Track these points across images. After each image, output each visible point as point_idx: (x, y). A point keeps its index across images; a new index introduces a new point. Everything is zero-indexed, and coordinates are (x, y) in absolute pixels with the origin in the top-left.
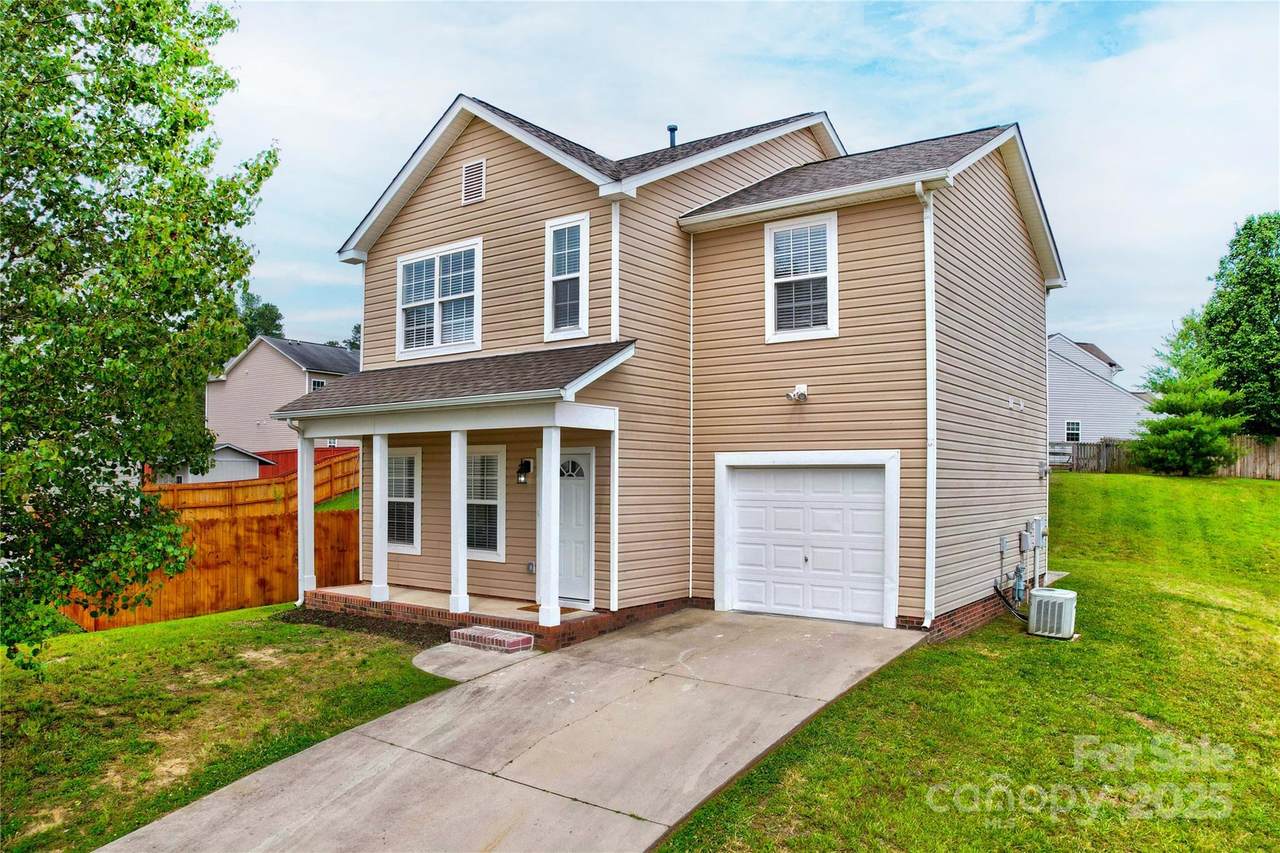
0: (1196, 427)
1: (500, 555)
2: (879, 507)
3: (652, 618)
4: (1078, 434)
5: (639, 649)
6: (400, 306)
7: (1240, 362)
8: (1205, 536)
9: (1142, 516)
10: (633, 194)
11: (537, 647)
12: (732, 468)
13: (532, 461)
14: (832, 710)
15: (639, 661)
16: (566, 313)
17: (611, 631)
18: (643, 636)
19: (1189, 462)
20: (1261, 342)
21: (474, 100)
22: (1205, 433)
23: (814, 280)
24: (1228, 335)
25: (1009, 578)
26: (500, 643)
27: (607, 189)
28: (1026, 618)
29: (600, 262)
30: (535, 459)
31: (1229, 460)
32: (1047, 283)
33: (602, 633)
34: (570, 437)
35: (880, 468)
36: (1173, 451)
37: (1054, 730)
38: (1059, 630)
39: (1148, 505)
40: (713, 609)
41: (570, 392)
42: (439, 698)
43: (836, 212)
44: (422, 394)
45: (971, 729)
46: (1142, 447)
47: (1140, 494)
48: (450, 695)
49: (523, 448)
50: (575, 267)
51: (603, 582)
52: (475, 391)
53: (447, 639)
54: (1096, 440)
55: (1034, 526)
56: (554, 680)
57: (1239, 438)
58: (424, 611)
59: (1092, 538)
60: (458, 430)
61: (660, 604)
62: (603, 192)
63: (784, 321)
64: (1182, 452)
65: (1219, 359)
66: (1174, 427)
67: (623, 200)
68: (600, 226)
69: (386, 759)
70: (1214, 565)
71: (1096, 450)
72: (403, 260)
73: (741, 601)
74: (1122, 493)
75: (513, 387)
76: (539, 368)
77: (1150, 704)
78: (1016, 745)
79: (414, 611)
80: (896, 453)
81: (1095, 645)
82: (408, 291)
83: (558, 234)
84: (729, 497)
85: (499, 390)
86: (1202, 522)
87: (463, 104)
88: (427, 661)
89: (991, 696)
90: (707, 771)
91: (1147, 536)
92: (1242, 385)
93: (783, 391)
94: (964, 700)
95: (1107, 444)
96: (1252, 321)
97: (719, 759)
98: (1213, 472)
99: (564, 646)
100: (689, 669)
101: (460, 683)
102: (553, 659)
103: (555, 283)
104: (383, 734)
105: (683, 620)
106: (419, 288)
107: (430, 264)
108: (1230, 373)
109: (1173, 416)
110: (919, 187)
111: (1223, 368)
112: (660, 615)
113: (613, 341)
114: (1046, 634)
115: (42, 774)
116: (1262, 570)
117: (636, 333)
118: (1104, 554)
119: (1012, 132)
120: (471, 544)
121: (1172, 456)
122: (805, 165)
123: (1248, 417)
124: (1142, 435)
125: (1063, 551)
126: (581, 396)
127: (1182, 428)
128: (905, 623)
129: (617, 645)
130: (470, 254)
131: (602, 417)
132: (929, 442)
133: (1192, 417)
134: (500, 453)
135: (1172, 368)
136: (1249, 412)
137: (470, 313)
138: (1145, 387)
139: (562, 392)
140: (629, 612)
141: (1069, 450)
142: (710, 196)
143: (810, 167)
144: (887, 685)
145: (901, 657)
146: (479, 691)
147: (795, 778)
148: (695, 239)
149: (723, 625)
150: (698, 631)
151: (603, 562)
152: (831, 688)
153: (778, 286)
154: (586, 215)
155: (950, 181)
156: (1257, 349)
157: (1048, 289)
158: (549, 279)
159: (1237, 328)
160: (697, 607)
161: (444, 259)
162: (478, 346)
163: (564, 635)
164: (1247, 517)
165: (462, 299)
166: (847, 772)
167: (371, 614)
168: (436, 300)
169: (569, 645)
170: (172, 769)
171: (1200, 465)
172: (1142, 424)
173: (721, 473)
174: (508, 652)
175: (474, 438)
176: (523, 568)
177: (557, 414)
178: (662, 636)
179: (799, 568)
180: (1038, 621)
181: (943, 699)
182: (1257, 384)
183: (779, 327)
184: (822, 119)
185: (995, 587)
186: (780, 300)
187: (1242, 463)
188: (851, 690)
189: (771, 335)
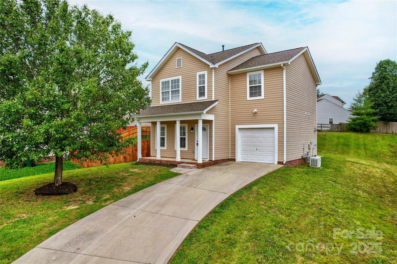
0: (365, 119)
1: (186, 149)
2: (273, 137)
3: (222, 163)
4: (332, 122)
5: (220, 168)
6: (161, 91)
7: (378, 101)
8: (365, 148)
9: (348, 143)
10: (217, 67)
11: (197, 168)
12: (240, 129)
13: (194, 127)
14: (263, 177)
15: (220, 170)
16: (202, 94)
17: (213, 165)
18: (219, 166)
19: (363, 129)
20: (384, 96)
21: (179, 43)
22: (367, 121)
23: (258, 86)
24: (375, 94)
25: (305, 155)
26: (189, 167)
27: (212, 66)
28: (309, 164)
29: (210, 82)
30: (195, 127)
31: (375, 128)
32: (316, 84)
33: (211, 165)
34: (205, 122)
35: (274, 128)
36: (358, 126)
37: (311, 183)
38: (316, 166)
39: (350, 140)
40: (235, 161)
41: (205, 112)
42: (179, 176)
43: (263, 71)
44: (169, 112)
45: (292, 182)
46: (349, 125)
47: (348, 138)
48: (181, 176)
49: (192, 125)
50: (204, 83)
51: (211, 154)
52: (183, 111)
53: (176, 166)
54: (338, 123)
55: (313, 143)
56: (203, 173)
57: (378, 122)
58: (170, 161)
59: (333, 149)
60: (178, 120)
61: (223, 160)
62: (211, 66)
63: (251, 95)
64: (360, 126)
65: (372, 101)
66: (358, 119)
67: (215, 68)
68: (210, 74)
69: (172, 186)
70: (367, 156)
71: (337, 126)
72: (161, 81)
73: (242, 159)
74: (343, 137)
75: (191, 111)
76: (196, 106)
77: (334, 179)
78: (302, 185)
79: (167, 161)
80: (277, 125)
81: (325, 169)
82: (163, 88)
83: (200, 76)
84: (239, 136)
85: (188, 111)
86: (365, 145)
87: (177, 45)
88: (174, 170)
89: (298, 177)
90: (237, 187)
91: (349, 148)
92: (379, 108)
93: (251, 111)
94: (291, 177)
95: (340, 124)
96: (382, 90)
97: (240, 185)
98: (369, 132)
99: (203, 168)
100: (231, 171)
101: (182, 174)
102: (201, 170)
103: (199, 87)
104: (170, 182)
105: (229, 163)
106: (166, 87)
107: (168, 82)
108: (375, 104)
109: (358, 116)
110: (282, 65)
111: (373, 103)
112: (224, 162)
113: (213, 100)
114: (313, 167)
115: (101, 189)
116: (380, 157)
117: (218, 99)
118: (336, 153)
119: (306, 49)
120: (181, 146)
121: (358, 127)
122: (256, 56)
123: (380, 117)
124: (349, 122)
125: (325, 152)
126: (207, 113)
127: (361, 120)
128: (279, 163)
129: (214, 167)
130: (178, 80)
131: (211, 117)
132: (284, 122)
133: (363, 117)
134: (186, 126)
135: (358, 103)
136: (380, 115)
137: (179, 93)
138: (350, 108)
139: (203, 112)
140: (217, 161)
141: (329, 126)
142: (234, 66)
143: (257, 57)
144: (275, 174)
145: (278, 169)
146: (187, 175)
147: (255, 188)
148: (231, 76)
149: (238, 164)
150: (232, 165)
151: (211, 150)
152: (263, 174)
153: (250, 87)
154: (206, 72)
155: (289, 64)
156: (383, 97)
157: (317, 85)
158: (198, 86)
159: (377, 92)
160: (231, 161)
161: (172, 81)
162: (181, 101)
163: (203, 165)
164: (378, 143)
165: (176, 90)
166: (266, 187)
167: (156, 162)
168: (170, 90)
169: (204, 167)
170: (127, 189)
171: (366, 130)
172: (349, 119)
173: (237, 130)
174: (191, 168)
175: (182, 122)
176: (192, 152)
177: (202, 116)
178: (224, 166)
179: (255, 151)
180: (312, 164)
181: (287, 177)
182: (383, 107)
183: (250, 96)
184: (261, 44)
185: (302, 157)
186: (250, 90)
187: (379, 129)
188: (267, 174)
189: (248, 98)
